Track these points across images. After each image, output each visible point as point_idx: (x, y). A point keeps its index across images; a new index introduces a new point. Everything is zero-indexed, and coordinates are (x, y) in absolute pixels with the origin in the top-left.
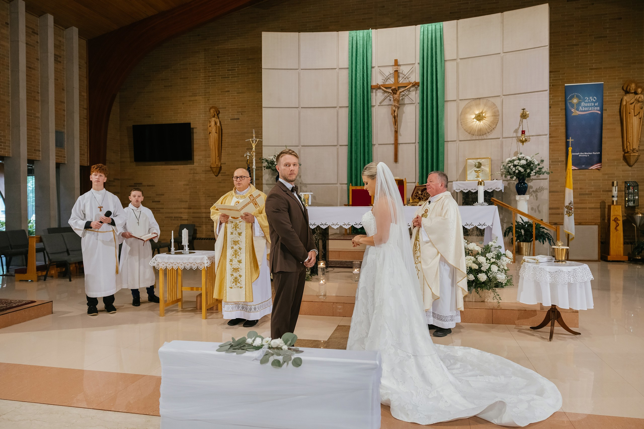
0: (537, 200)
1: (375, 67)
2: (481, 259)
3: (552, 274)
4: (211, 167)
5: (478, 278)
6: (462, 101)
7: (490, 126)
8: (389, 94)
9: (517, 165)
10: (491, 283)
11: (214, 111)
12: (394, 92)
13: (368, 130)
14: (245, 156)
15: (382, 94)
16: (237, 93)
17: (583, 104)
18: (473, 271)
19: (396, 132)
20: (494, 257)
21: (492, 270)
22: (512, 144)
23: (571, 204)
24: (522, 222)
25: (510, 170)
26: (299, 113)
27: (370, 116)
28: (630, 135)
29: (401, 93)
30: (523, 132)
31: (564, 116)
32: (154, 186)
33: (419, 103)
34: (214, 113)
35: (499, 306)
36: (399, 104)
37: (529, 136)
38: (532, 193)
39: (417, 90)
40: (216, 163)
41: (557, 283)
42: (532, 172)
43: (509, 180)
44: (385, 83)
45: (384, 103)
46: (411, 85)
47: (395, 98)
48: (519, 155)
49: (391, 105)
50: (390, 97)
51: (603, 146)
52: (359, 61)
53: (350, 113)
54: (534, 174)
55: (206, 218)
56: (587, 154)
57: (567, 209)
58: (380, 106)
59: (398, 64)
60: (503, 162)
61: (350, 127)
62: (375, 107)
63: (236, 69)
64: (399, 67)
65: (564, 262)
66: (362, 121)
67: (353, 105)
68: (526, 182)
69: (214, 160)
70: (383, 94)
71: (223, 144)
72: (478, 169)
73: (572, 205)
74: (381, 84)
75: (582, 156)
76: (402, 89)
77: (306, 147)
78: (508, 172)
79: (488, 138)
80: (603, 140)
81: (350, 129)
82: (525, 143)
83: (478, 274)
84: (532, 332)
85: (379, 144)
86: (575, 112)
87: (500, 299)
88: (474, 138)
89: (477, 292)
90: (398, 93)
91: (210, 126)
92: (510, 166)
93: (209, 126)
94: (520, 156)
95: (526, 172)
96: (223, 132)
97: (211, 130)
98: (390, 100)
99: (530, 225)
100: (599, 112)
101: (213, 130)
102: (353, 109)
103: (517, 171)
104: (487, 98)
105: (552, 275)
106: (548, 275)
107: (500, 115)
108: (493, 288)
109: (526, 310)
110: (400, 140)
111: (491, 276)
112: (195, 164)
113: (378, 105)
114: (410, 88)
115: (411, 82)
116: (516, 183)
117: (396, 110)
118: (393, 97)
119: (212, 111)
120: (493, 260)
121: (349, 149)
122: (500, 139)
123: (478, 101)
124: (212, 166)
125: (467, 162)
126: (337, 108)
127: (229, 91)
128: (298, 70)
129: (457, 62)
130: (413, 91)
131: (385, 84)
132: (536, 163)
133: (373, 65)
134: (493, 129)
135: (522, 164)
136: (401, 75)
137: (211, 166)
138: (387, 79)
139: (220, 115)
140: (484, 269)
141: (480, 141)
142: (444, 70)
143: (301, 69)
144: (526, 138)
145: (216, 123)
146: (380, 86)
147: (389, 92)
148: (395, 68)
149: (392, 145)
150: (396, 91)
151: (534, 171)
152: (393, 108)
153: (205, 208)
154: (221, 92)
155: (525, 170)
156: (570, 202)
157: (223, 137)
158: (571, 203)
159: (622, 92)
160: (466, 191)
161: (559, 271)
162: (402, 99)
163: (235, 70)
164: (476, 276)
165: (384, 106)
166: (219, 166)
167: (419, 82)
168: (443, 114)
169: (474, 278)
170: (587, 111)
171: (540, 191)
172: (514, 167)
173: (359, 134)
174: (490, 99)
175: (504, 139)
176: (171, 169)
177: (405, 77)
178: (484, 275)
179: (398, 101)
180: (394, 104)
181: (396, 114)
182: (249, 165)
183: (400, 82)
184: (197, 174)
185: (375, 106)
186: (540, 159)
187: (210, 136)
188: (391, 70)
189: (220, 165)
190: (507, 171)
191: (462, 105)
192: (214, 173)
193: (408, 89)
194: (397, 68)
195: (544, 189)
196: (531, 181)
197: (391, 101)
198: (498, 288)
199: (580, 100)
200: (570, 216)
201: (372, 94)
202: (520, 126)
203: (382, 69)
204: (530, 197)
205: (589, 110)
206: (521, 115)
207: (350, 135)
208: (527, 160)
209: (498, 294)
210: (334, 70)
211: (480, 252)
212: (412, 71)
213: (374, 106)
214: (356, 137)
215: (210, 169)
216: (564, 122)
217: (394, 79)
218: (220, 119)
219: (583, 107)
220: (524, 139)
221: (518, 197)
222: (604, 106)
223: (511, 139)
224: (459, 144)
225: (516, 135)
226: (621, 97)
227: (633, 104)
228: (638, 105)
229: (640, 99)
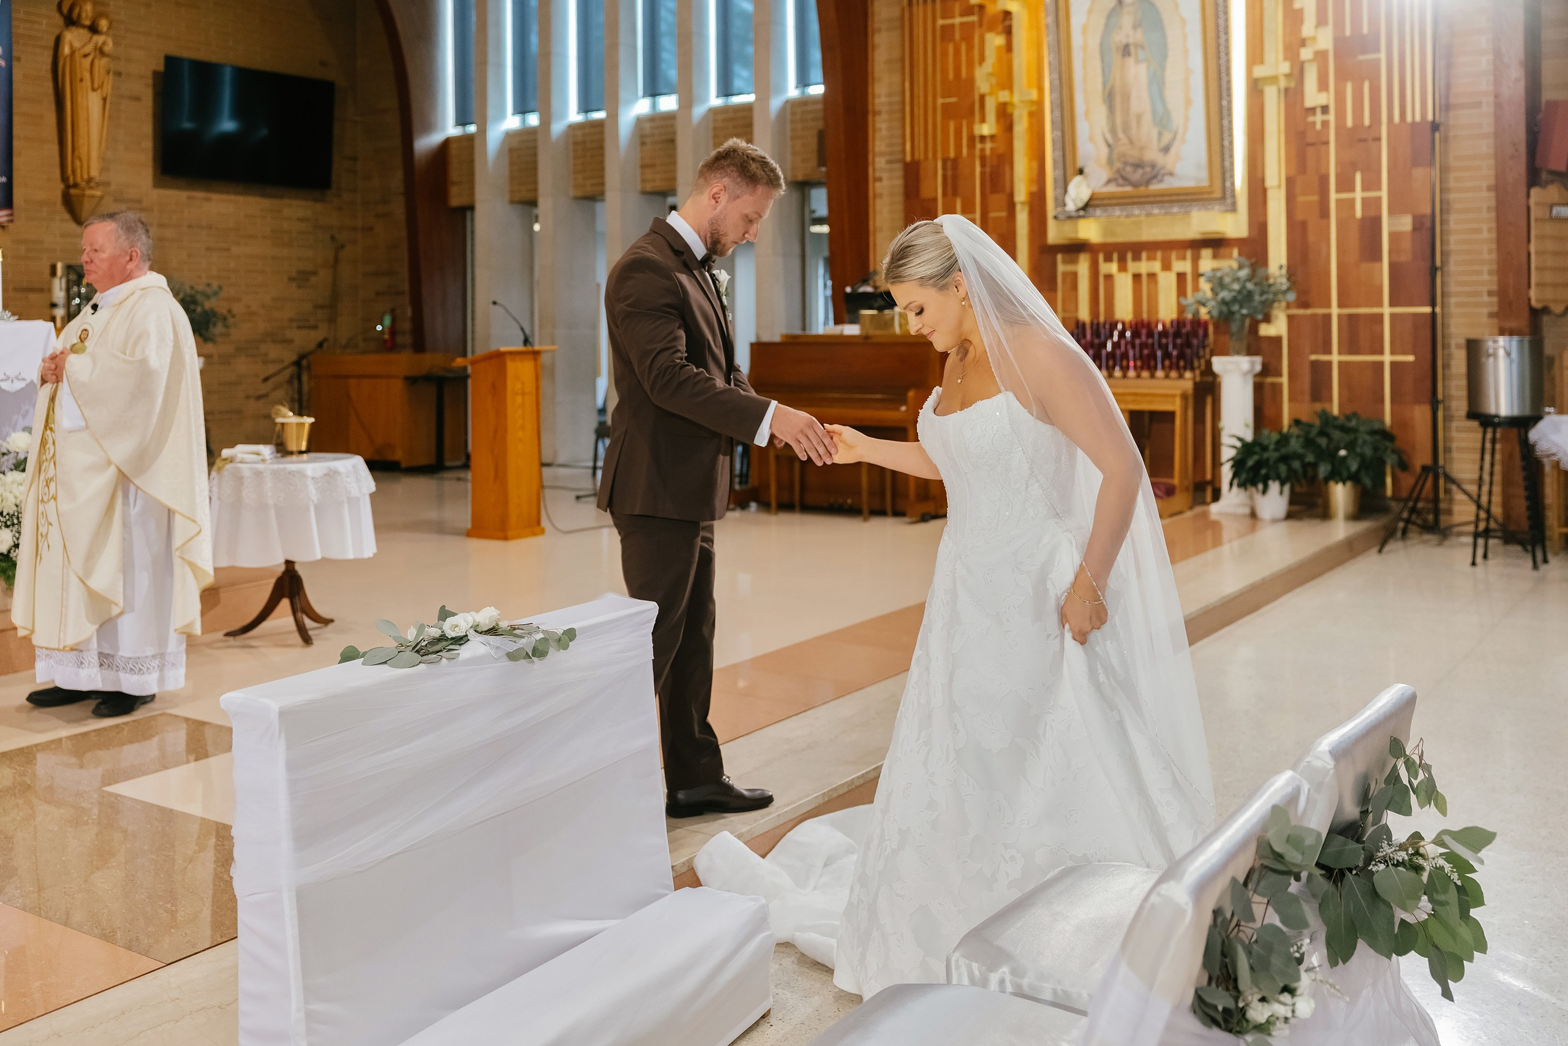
28: (82, 141)
65: (304, 455)
222: (15, 47)
226: (57, 32)
227: (90, 59)
228: (102, 63)
229: (107, 49)
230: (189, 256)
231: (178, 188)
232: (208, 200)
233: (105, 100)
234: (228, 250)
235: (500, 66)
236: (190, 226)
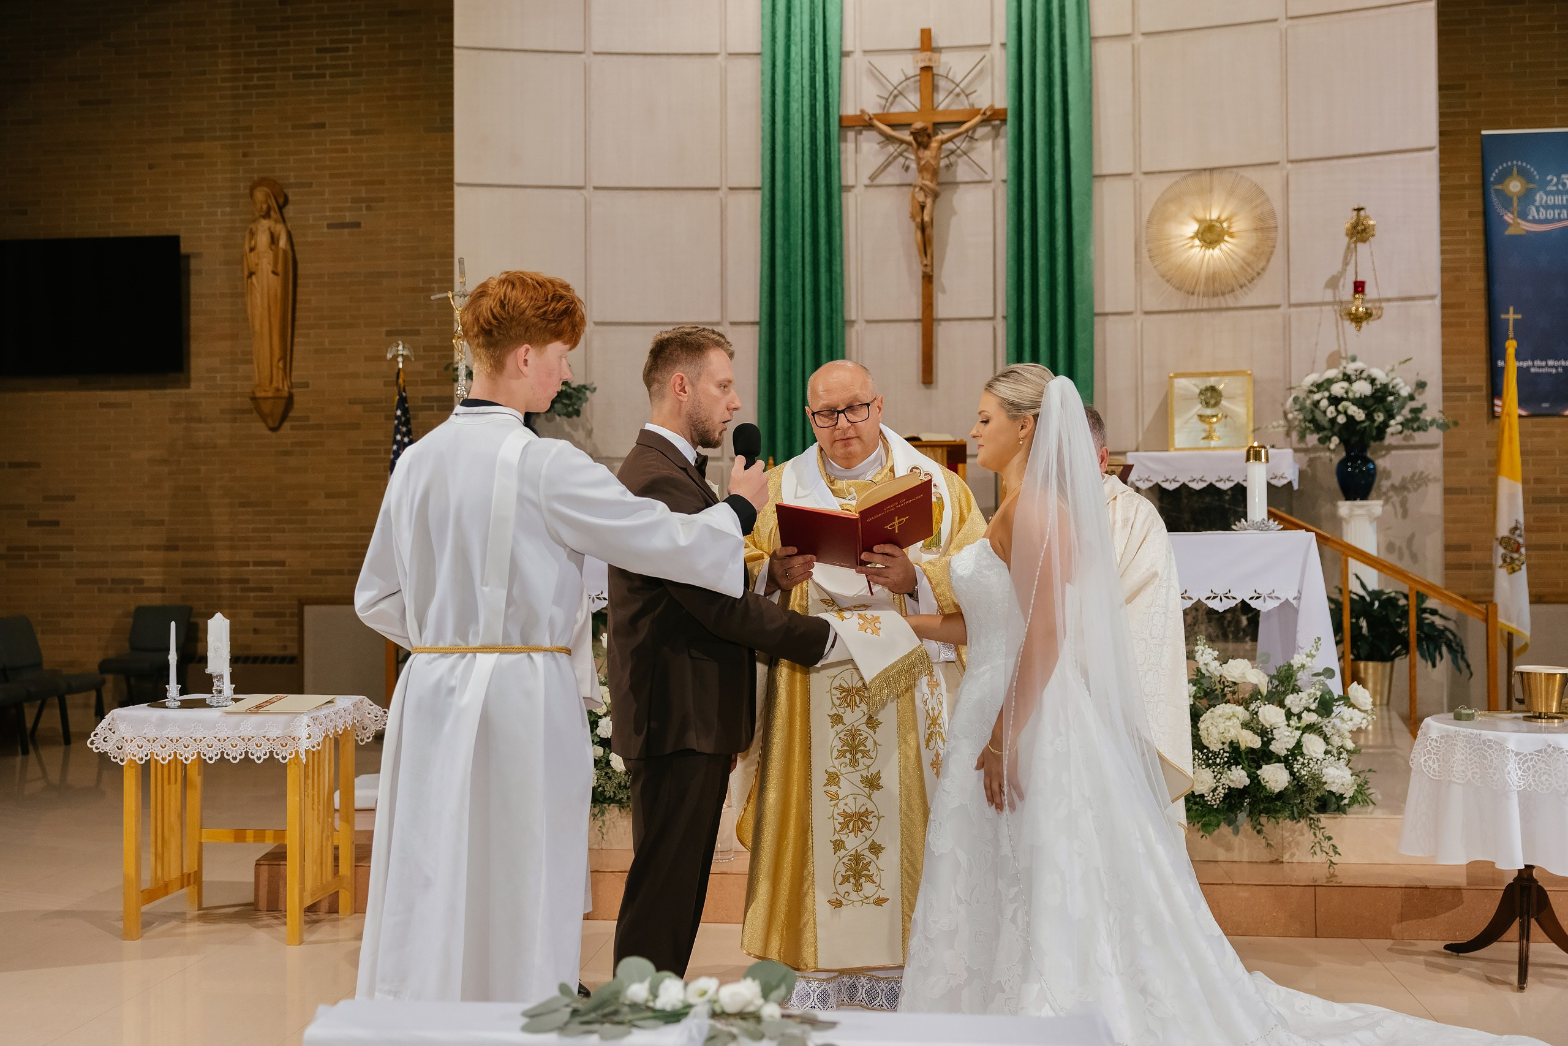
0: (1405, 514)
1: (852, 52)
2: (1271, 715)
3: (1526, 761)
4: (254, 399)
5: (1259, 781)
6: (1150, 176)
7: (1248, 265)
8: (904, 146)
9: (1342, 399)
10: (1304, 796)
11: (267, 196)
12: (920, 139)
13: (830, 270)
14: (389, 356)
15: (877, 147)
16: (355, 133)
17: (1540, 197)
18: (1243, 754)
19: (928, 279)
20: (1313, 707)
21: (1305, 751)
22: (1319, 325)
23: (1518, 532)
24: (1362, 593)
25: (1319, 415)
26: (587, 206)
27: (836, 221)
29: (944, 147)
30: (1359, 287)
31: (1481, 237)
32: (37, 465)
33: (1004, 181)
34: (266, 202)
35: (1333, 876)
36: (939, 184)
37: (1380, 300)
38: (1391, 493)
39: (997, 135)
40: (274, 384)
41: (1542, 789)
42: (1392, 422)
43: (1314, 449)
44: (889, 108)
45: (885, 179)
46: (978, 119)
47: (923, 163)
48: (1344, 363)
49: (910, 185)
50: (907, 158)
52: (798, 31)
53: (767, 209)
54: (1400, 428)
55: (232, 581)
56: (1556, 363)
57: (1505, 548)
58: (870, 190)
59: (934, 45)
60: (1290, 389)
61: (767, 259)
62: (855, 191)
63: (351, 46)
64: (935, 56)
65: (1556, 721)
66: (808, 240)
67: (779, 184)
68: (1369, 455)
69: (267, 372)
70: (882, 148)
71: (298, 314)
72: (1209, 412)
73: (1520, 536)
74: (875, 112)
75: (1540, 370)
76: (947, 133)
77: (613, 328)
78: (1313, 421)
79: (1239, 305)
81: (766, 266)
82: (1364, 324)
83: (1260, 767)
84: (1454, 961)
85: (868, 322)
86: (1515, 225)
87: (1336, 853)
88: (1193, 303)
89: (1258, 827)
90: (934, 145)
91: (252, 250)
92: (1318, 402)
93: (247, 249)
94: (1351, 368)
95: (1374, 421)
96: (300, 272)
97: (257, 265)
98: (907, 169)
99: (1390, 603)
101: (264, 261)
102: (779, 195)
103: (1341, 419)
104: (1234, 170)
105: (1526, 765)
106: (1512, 765)
107: (1280, 230)
108: (1311, 815)
109: (1426, 888)
110: (943, 307)
111: (1303, 773)
112: (193, 385)
113: (866, 186)
114: (974, 128)
115: (977, 106)
116: (1337, 459)
117: (929, 201)
118: (919, 159)
119: (260, 194)
120: (1310, 718)
121: (765, 338)
122: (1281, 310)
123: (1205, 178)
124: (260, 394)
125: (1171, 385)
126: (720, 193)
127: (323, 126)
128: (582, 56)
129: (1133, 46)
130: (984, 138)
131: (888, 114)
132: (1405, 392)
133: (848, 46)
134: (1259, 274)
135: (1358, 395)
136: (942, 83)
137: (253, 393)
138: (896, 97)
139: (289, 210)
140: (1279, 747)
141: (1214, 314)
142: (1091, 69)
143: (596, 53)
144: (1369, 305)
145: (274, 240)
146: (870, 119)
147: (902, 142)
148: (923, 59)
149: (911, 325)
150: (926, 139)
151: (1399, 419)
152: (917, 196)
153: (232, 548)
154: (294, 127)
155: (1370, 416)
156: (1513, 525)
157: (299, 289)
158: (1516, 528)
160: (1171, 486)
161: (1550, 750)
162: (948, 167)
163: (346, 49)
164: (1255, 773)
165: (885, 189)
166: (286, 394)
167: (1005, 110)
168: (1088, 221)
169: (1247, 781)
170: (1553, 221)
171: (1416, 486)
172: (1331, 404)
173: (800, 282)
174: (1245, 173)
175: (1293, 309)
176: (102, 405)
177: (958, 90)
178: (1281, 768)
179: (935, 173)
180: (919, 182)
181: (926, 218)
182: (404, 391)
183: (941, 108)
184: (200, 420)
185: (853, 187)
186: (1414, 379)
187: (252, 283)
188: (907, 66)
189: (286, 388)
190: (1310, 417)
191: (1154, 189)
192: (264, 418)
193: (967, 131)
194: (930, 60)
195: (1429, 480)
196: (1383, 452)
197: (910, 171)
198: (1327, 815)
199: (1531, 186)
200: (1513, 571)
201: (843, 145)
202: (1346, 263)
203: (878, 61)
204: (1383, 506)
205: (1560, 220)
206: (1348, 230)
207: (766, 288)
208: (1373, 381)
209: (1327, 834)
210: (711, 60)
211: (1264, 691)
212: (981, 72)
213: (849, 188)
214: (788, 294)
215: (249, 404)
216: (1481, 255)
217: (918, 95)
218: (289, 225)
219: (1542, 210)
220: (1361, 309)
221: (1345, 508)
223: (1317, 308)
224: (1142, 324)
225: (1335, 296)
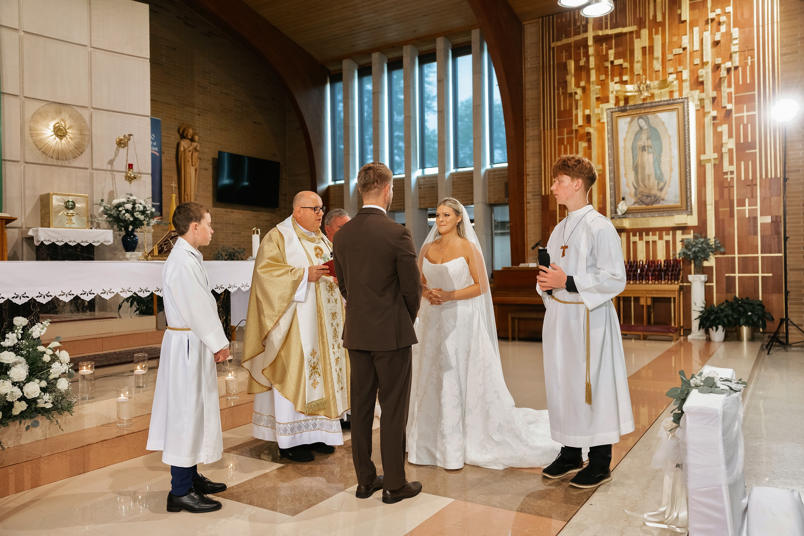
6: (27, 99)
7: (76, 148)
22: (105, 179)
25: (121, 217)
28: (188, 188)
30: (131, 166)
37: (139, 173)
51: (163, 195)
72: (71, 212)
79: (71, 166)
80: (163, 189)
82: (133, 181)
88: (50, 161)
92: (121, 211)
100: (158, 154)
103: (131, 219)
104: (70, 106)
107: (90, 136)
122: (89, 170)
123: (58, 107)
125: (50, 198)
129: (19, 36)
134: (80, 153)
141: (59, 168)
144: (134, 174)
159: (178, 136)
174: (75, 107)
175: (93, 171)
191: (32, 106)
202: (116, 155)
208: (141, 204)
220: (131, 175)
222: (162, 148)
223: (104, 172)
224: (24, 167)
225: (112, 168)
226: (178, 141)
227: (191, 153)
228: (196, 154)
229: (198, 148)
230: (226, 236)
231: (222, 207)
232: (232, 212)
233: (196, 170)
234: (240, 233)
235: (354, 155)
236: (226, 224)
